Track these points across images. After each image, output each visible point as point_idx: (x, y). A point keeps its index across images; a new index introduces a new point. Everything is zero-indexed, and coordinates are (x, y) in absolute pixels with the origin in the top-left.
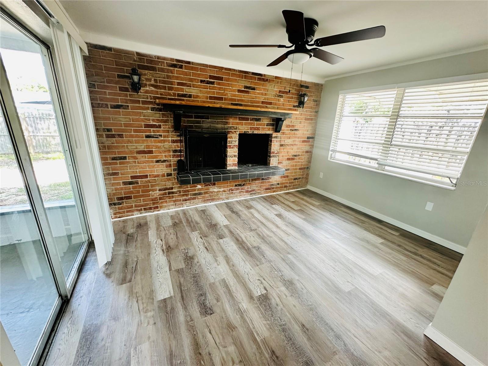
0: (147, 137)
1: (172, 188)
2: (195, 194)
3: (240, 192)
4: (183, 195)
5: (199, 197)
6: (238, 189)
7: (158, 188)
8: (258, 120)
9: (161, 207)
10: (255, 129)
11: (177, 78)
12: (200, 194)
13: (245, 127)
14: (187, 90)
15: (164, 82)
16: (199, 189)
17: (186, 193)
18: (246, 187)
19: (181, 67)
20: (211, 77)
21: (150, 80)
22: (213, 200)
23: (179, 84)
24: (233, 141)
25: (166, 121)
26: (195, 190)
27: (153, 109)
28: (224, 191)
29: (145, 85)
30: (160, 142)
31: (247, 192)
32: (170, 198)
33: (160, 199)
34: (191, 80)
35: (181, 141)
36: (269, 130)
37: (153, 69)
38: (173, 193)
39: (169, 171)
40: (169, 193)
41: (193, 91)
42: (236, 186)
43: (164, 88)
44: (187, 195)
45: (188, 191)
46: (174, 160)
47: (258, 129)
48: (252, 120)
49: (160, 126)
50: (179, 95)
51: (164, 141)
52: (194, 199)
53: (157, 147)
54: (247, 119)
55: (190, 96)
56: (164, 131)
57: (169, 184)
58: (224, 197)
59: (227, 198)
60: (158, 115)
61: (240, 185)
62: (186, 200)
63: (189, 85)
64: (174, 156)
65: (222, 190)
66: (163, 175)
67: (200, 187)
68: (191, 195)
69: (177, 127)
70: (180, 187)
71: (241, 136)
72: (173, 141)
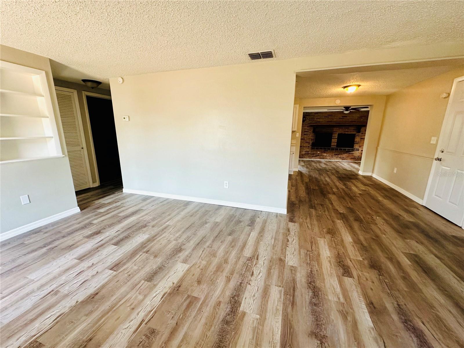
0: (304, 134)
1: (309, 152)
2: (317, 155)
3: (336, 158)
6: (335, 156)
7: (305, 151)
8: (349, 128)
9: (304, 157)
10: (346, 132)
11: (316, 117)
12: (319, 155)
13: (340, 131)
14: (318, 120)
15: (312, 119)
16: (318, 153)
17: (313, 154)
18: (340, 156)
19: (318, 114)
20: (328, 115)
21: (308, 119)
22: (323, 159)
23: (316, 119)
24: (336, 136)
25: (310, 130)
26: (317, 154)
27: (307, 127)
28: (329, 156)
29: (306, 120)
30: (308, 136)
31: (340, 158)
32: (307, 155)
33: (305, 155)
34: (321, 117)
35: (314, 136)
36: (354, 132)
37: (309, 116)
38: (309, 153)
39: (308, 145)
40: (308, 153)
41: (321, 120)
42: (335, 154)
43: (312, 120)
44: (314, 155)
46: (311, 142)
47: (348, 132)
48: (344, 128)
49: (308, 131)
50: (316, 122)
51: (309, 136)
52: (316, 157)
53: (306, 138)
54: (342, 128)
55: (320, 122)
56: (309, 133)
57: (308, 150)
58: (328, 158)
59: (330, 159)
60: (308, 128)
61: (337, 154)
62: (313, 157)
63: (320, 119)
64: (311, 141)
65: (328, 155)
66: (307, 147)
67: (319, 152)
68: (315, 155)
69: (314, 132)
70: (311, 152)
71: (339, 134)
72: (312, 136)
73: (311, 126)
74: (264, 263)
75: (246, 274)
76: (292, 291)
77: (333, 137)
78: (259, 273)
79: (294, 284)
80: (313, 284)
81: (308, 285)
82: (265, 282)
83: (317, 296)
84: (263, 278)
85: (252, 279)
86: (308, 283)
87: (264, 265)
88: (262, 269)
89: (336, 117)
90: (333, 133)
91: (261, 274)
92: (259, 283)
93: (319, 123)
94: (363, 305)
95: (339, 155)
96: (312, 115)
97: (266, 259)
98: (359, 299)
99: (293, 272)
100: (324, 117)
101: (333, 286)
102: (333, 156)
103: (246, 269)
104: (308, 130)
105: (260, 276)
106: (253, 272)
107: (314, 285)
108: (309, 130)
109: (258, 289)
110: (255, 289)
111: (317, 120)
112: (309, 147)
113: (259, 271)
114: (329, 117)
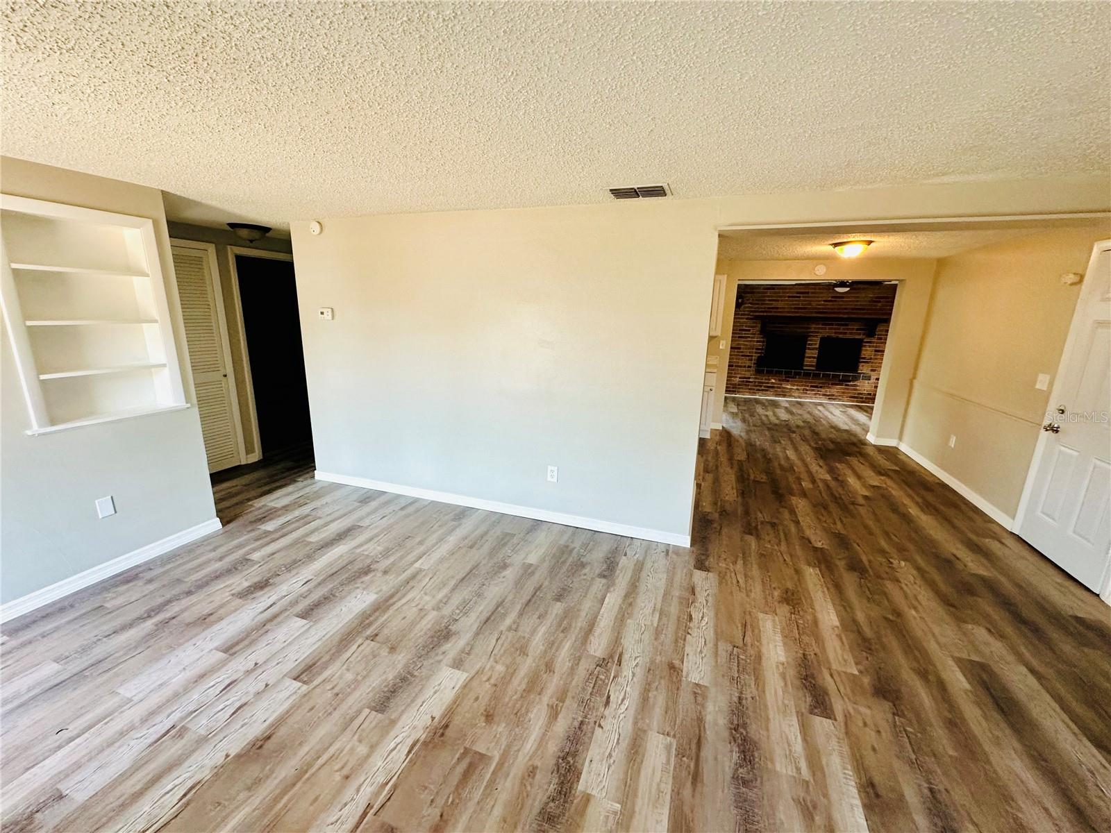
0: (739, 337)
1: (749, 378)
2: (769, 387)
3: (815, 394)
4: (757, 386)
5: (771, 390)
6: (813, 390)
7: (739, 376)
8: (847, 325)
9: (738, 392)
10: (841, 333)
11: (769, 296)
12: (773, 387)
13: (828, 332)
14: (775, 304)
15: (761, 300)
16: (772, 383)
17: (760, 384)
18: (823, 390)
19: (773, 289)
20: (798, 293)
21: (748, 300)
22: (784, 396)
23: (770, 300)
24: (814, 343)
25: (754, 327)
26: (768, 383)
27: (747, 319)
28: (798, 389)
29: (744, 304)
30: (748, 341)
31: (824, 395)
32: (746, 385)
33: (739, 385)
34: (781, 297)
35: (763, 342)
36: (860, 334)
37: (753, 293)
38: (749, 382)
39: (748, 363)
40: (747, 382)
41: (780, 304)
42: (811, 386)
43: (758, 304)
44: (761, 386)
45: (763, 383)
46: (755, 356)
47: (845, 333)
48: (837, 325)
49: (749, 330)
50: (769, 308)
51: (751, 341)
52: (767, 390)
53: (744, 345)
54: (832, 325)
55: (777, 308)
56: (752, 334)
57: (748, 374)
58: (796, 395)
59: (800, 397)
60: (750, 323)
61: (816, 387)
62: (759, 390)
63: (778, 301)
64: (756, 353)
65: (795, 387)
66: (745, 367)
67: (773, 381)
68: (765, 387)
69: (762, 332)
70: (756, 378)
71: (822, 339)
72: (758, 342)
73: (756, 318)
74: (634, 675)
75: (593, 700)
76: (694, 746)
77: (809, 344)
78: (623, 700)
79: (700, 731)
80: (742, 730)
81: (731, 733)
82: (635, 723)
83: (750, 761)
84: (632, 712)
85: (607, 713)
86: (731, 729)
87: (635, 679)
88: (628, 689)
89: (818, 297)
90: (810, 336)
91: (626, 702)
92: (622, 723)
93: (775, 312)
94: (851, 788)
95: (821, 387)
96: (759, 293)
97: (640, 663)
98: (845, 773)
99: (699, 699)
100: (789, 297)
101: (787, 738)
102: (807, 390)
103: (593, 688)
104: (749, 327)
105: (623, 708)
106: (609, 697)
107: (744, 733)
108: (752, 327)
109: (618, 739)
110: (612, 738)
111: (772, 304)
112: (749, 367)
113: (623, 694)
114: (799, 297)
